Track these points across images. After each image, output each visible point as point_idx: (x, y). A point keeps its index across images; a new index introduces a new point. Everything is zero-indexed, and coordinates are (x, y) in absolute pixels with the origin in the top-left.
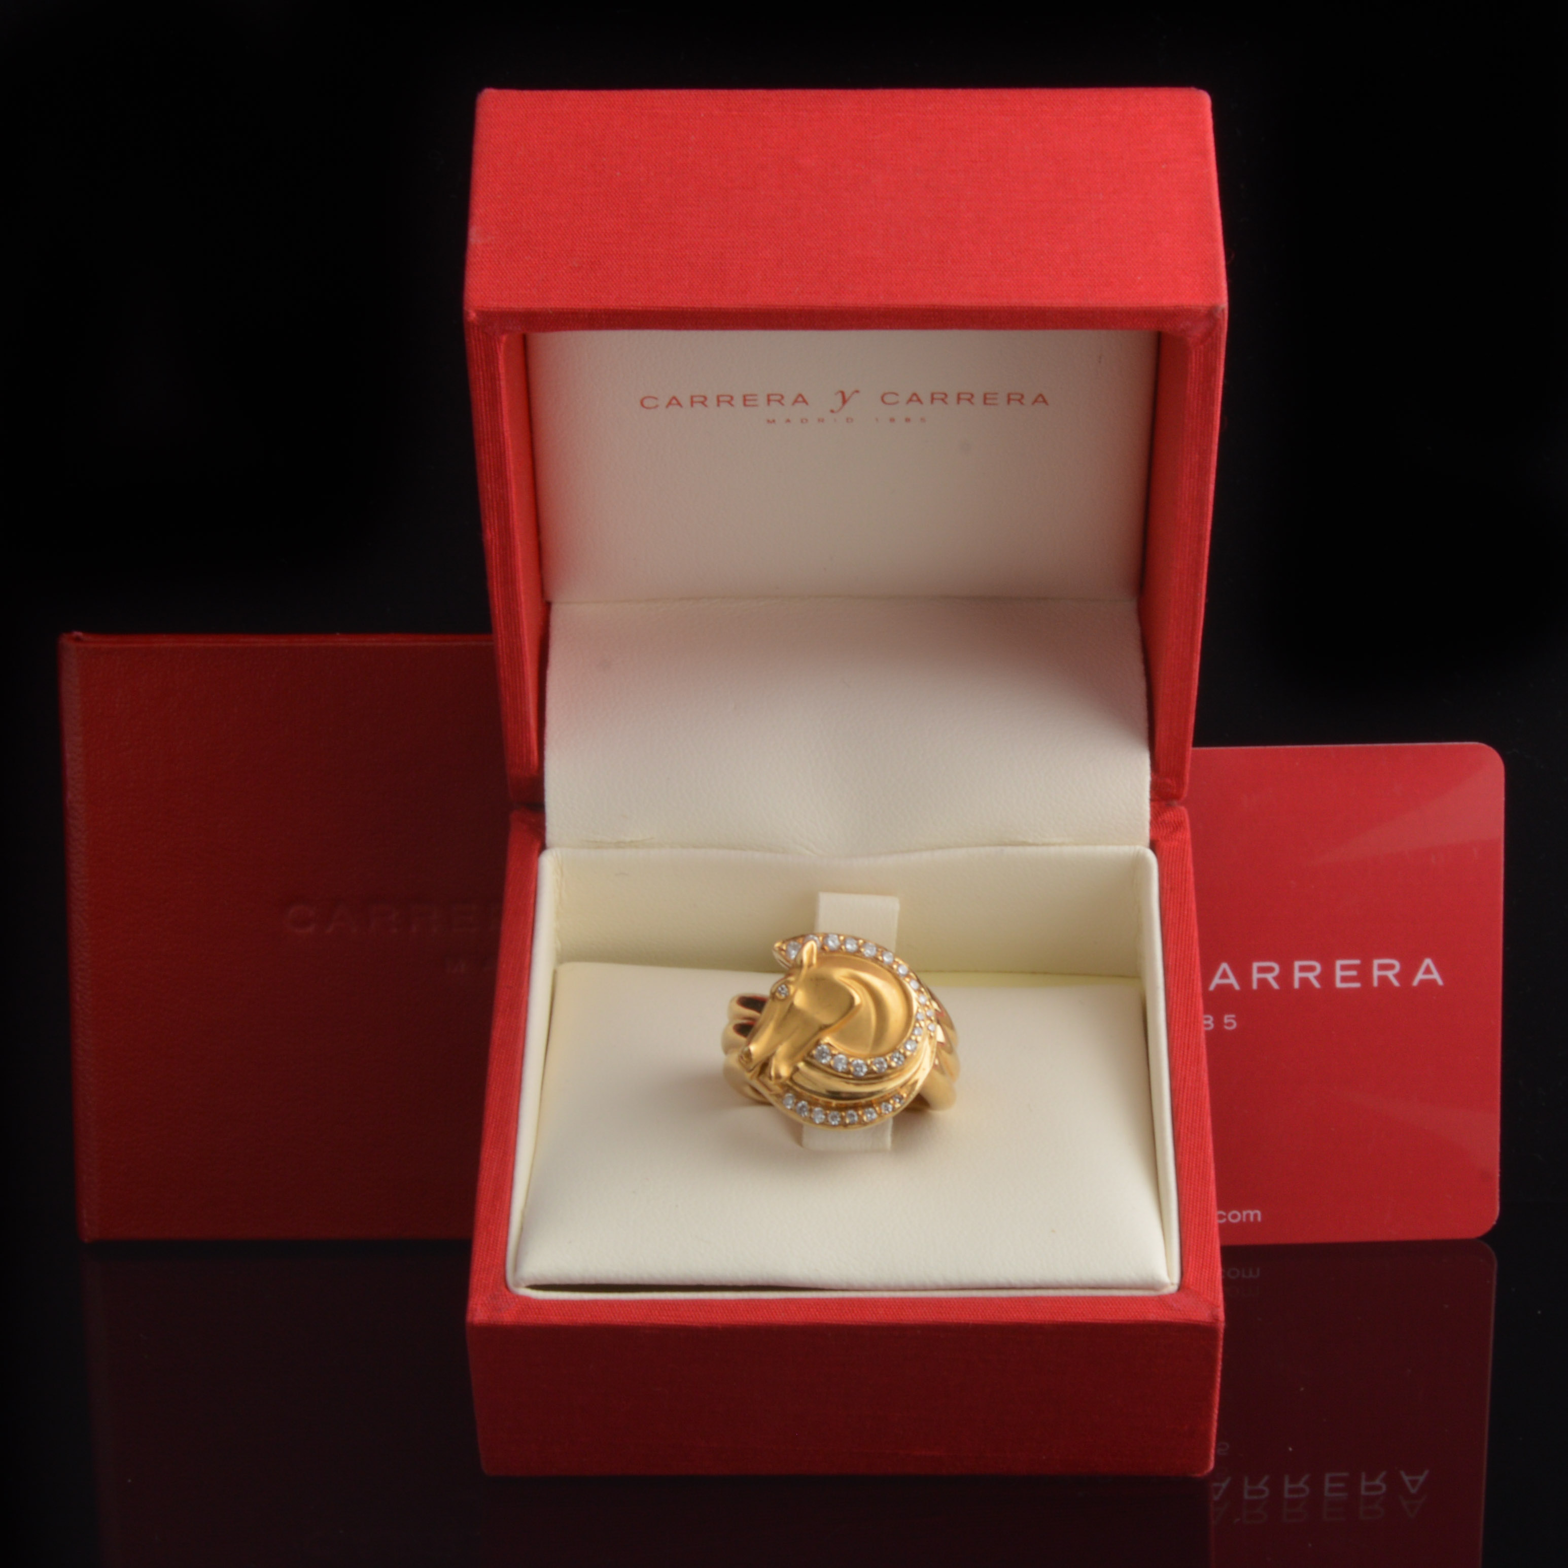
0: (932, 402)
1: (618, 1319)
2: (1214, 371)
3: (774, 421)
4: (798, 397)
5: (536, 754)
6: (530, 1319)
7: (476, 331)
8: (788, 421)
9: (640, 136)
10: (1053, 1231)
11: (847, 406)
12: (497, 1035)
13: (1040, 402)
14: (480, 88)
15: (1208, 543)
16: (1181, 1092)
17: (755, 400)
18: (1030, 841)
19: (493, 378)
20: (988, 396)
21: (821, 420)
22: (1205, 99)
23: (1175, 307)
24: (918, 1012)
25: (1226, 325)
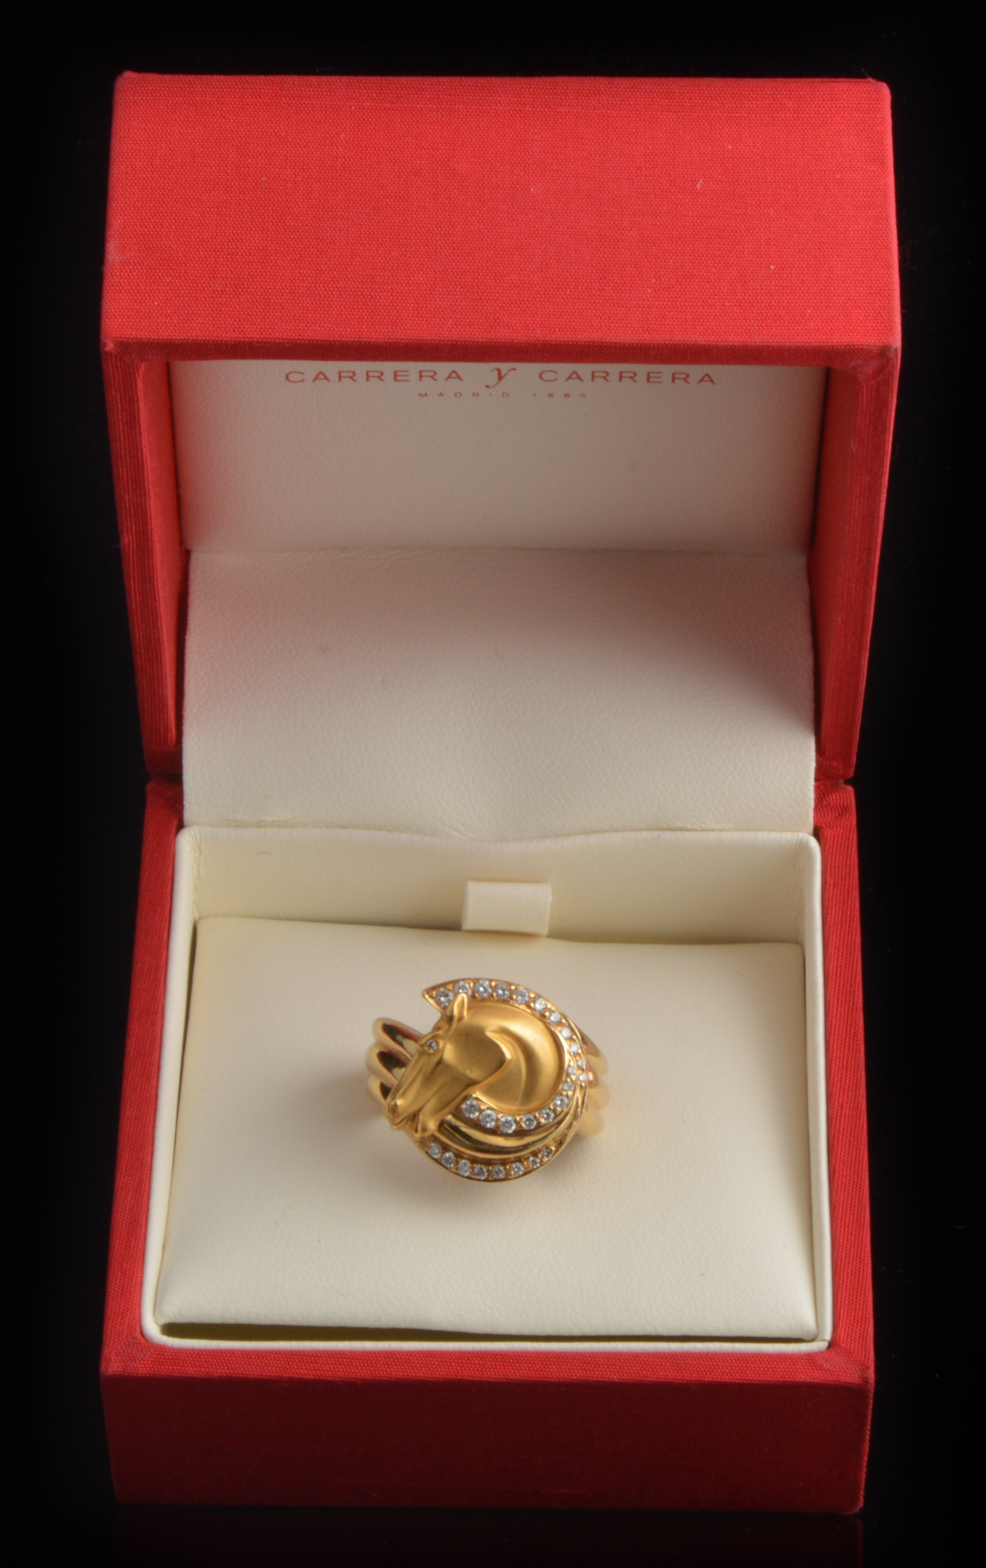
0: (593, 379)
1: (255, 1371)
2: (886, 404)
3: (426, 395)
4: (451, 374)
5: (174, 730)
6: (165, 1370)
7: (114, 360)
8: (441, 394)
9: (287, 132)
10: (702, 1274)
11: (502, 381)
12: (132, 1044)
13: (707, 381)
14: (120, 72)
15: (878, 554)
16: (838, 1121)
17: (407, 376)
18: (689, 827)
19: (132, 400)
20: (651, 375)
21: (476, 394)
22: (884, 91)
23: (845, 346)
24: (569, 1066)
25: (899, 363)
